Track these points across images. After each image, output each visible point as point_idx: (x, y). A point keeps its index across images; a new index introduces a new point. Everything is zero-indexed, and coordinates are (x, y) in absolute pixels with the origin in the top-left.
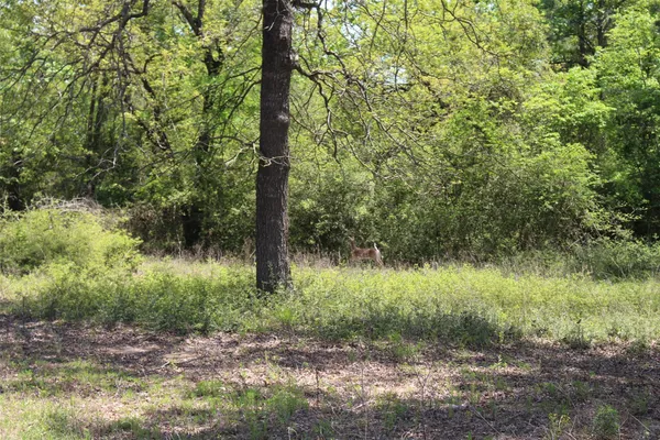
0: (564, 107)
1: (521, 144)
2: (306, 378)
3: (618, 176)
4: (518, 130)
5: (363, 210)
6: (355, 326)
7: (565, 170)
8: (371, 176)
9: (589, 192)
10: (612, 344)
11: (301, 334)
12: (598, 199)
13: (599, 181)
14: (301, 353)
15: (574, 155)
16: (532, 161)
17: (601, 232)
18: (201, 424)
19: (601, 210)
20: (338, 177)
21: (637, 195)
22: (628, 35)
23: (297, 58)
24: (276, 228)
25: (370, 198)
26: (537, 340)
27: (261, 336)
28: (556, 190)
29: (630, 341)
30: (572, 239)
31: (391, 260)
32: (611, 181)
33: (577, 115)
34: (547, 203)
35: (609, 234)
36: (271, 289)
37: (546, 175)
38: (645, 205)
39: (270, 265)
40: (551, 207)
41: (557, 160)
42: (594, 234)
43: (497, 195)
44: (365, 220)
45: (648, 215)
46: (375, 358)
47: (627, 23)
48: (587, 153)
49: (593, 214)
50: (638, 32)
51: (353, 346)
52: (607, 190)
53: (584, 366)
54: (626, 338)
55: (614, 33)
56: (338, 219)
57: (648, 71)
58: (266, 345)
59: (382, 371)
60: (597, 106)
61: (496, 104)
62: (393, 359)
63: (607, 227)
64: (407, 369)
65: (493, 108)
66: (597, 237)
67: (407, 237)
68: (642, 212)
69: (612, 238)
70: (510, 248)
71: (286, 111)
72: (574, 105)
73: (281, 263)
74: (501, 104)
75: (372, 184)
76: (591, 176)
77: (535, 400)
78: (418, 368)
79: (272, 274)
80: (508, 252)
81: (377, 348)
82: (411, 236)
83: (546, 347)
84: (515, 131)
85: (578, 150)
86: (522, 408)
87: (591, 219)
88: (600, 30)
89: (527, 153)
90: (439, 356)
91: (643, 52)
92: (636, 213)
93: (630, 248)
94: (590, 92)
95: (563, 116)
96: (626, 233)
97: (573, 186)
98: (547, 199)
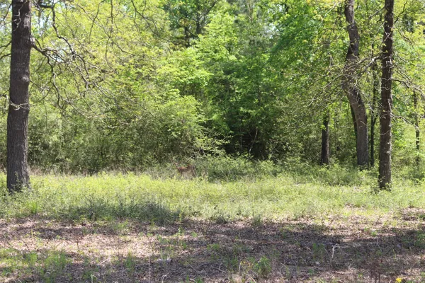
0: (182, 73)
1: (156, 96)
2: (60, 245)
3: (215, 117)
4: (154, 87)
5: (55, 138)
6: (80, 212)
7: (184, 112)
8: (60, 116)
9: (198, 126)
10: (240, 220)
11: (46, 218)
12: (204, 131)
13: (204, 120)
14: (51, 230)
15: (189, 103)
16: (163, 107)
17: (206, 151)
18: (8, 276)
19: (206, 137)
20: (38, 116)
21: (226, 128)
22: (218, 28)
23: (34, 40)
24: (21, 150)
25: (59, 131)
26: (194, 218)
27: (19, 219)
28: (179, 125)
29: (250, 218)
30: (188, 155)
31: (74, 170)
32: (211, 119)
33: (190, 78)
34: (173, 133)
35: (210, 153)
36: (19, 190)
37: (173, 116)
38: (231, 134)
39: (17, 174)
40: (175, 136)
41: (178, 106)
42: (202, 152)
43: (141, 128)
44: (56, 145)
45: (233, 140)
46: (99, 232)
47: (217, 21)
48: (196, 102)
49: (200, 140)
50: (225, 27)
51: (83, 225)
52: (208, 124)
53: (228, 233)
54: (247, 216)
55: (209, 27)
56: (38, 144)
57: (229, 50)
58: (25, 225)
59: (106, 239)
60: (202, 72)
61: (141, 71)
62: (111, 232)
63: (209, 148)
64: (122, 238)
65: (138, 73)
66: (202, 154)
67: (82, 155)
68: (229, 139)
69: (212, 155)
70: (150, 162)
71: (28, 74)
72: (187, 72)
73: (24, 173)
74: (144, 70)
75: (61, 121)
76: (199, 116)
77: (209, 255)
78: (128, 238)
79: (18, 180)
80: (150, 164)
81: (98, 226)
82: (85, 154)
83: (201, 223)
84: (152, 87)
85: (191, 100)
86: (202, 260)
87: (200, 143)
88: (198, 25)
89: (159, 102)
90: (138, 229)
91: (227, 39)
92: (226, 140)
93: (224, 161)
94: (197, 63)
95: (181, 78)
96: (221, 152)
97: (189, 123)
98: (173, 130)
